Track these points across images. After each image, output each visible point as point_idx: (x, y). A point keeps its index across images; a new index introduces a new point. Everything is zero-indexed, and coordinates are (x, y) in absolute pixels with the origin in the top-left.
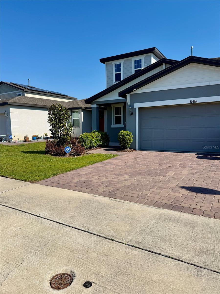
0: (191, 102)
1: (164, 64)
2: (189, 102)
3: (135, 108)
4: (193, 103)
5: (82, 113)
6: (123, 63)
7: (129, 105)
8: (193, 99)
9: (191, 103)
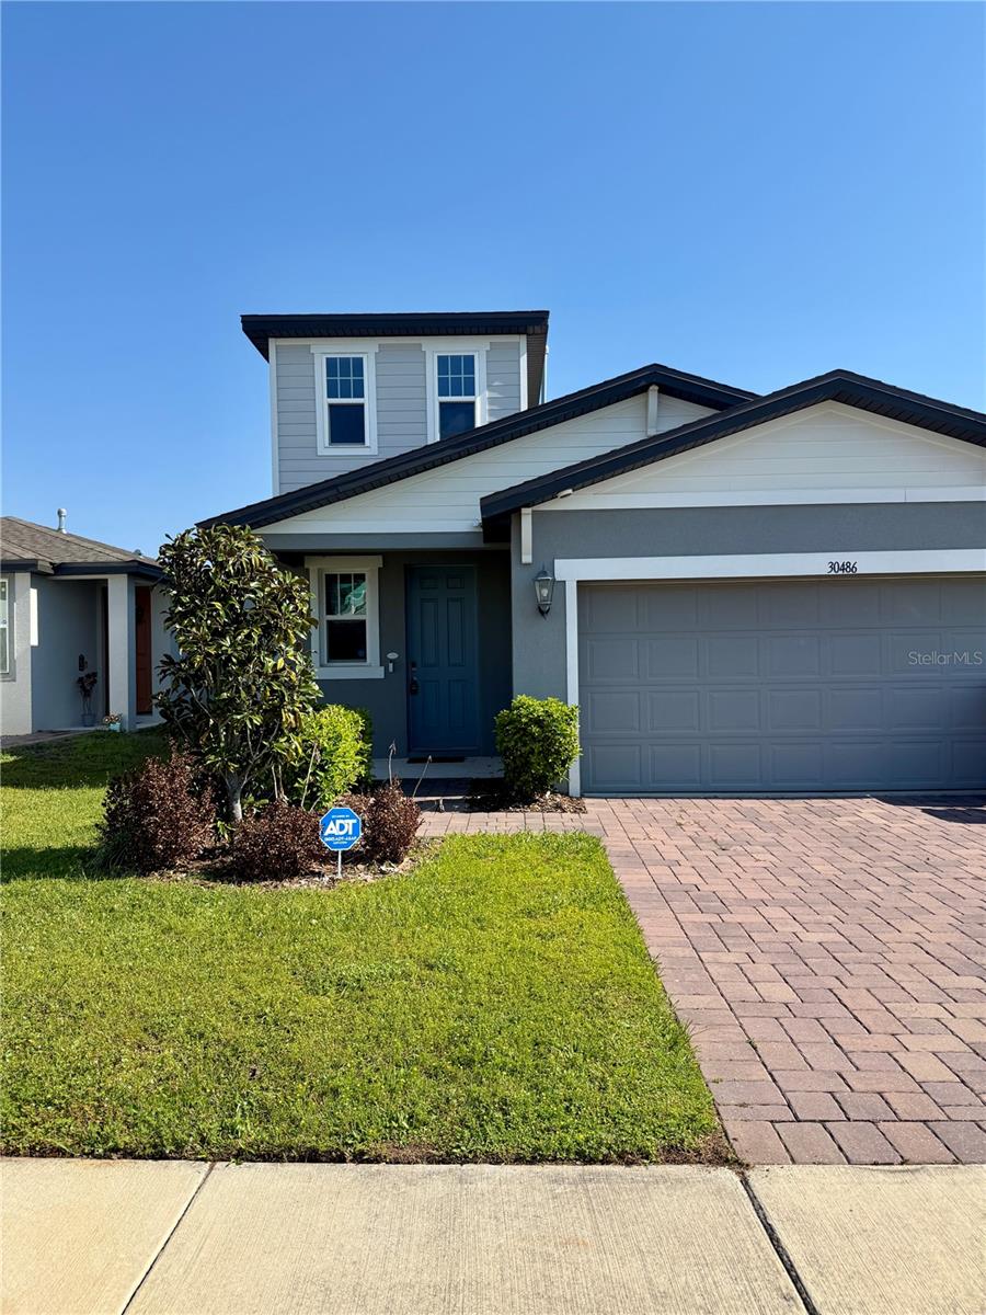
0: (833, 568)
1: (654, 389)
2: (825, 570)
3: (565, 582)
4: (840, 572)
5: (34, 593)
6: (373, 357)
7: (529, 564)
8: (841, 558)
9: (833, 573)
